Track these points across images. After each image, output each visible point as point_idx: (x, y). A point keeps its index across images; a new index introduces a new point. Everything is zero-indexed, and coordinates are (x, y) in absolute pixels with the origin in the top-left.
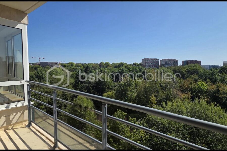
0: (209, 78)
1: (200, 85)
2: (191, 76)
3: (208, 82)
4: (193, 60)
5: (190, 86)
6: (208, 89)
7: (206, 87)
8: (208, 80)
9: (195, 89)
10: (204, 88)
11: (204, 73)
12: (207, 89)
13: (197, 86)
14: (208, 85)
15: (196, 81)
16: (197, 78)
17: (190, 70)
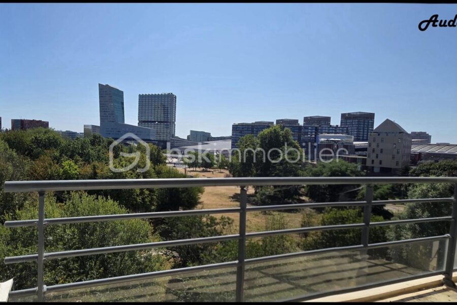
0: (79, 154)
1: (67, 167)
2: (45, 151)
3: (78, 160)
4: (33, 120)
5: (49, 170)
6: (80, 174)
7: (76, 169)
8: (78, 158)
9: (58, 175)
10: (74, 172)
11: (69, 145)
12: (78, 173)
13: (61, 169)
14: (79, 167)
15: (58, 160)
16: (58, 155)
17: (41, 140)
